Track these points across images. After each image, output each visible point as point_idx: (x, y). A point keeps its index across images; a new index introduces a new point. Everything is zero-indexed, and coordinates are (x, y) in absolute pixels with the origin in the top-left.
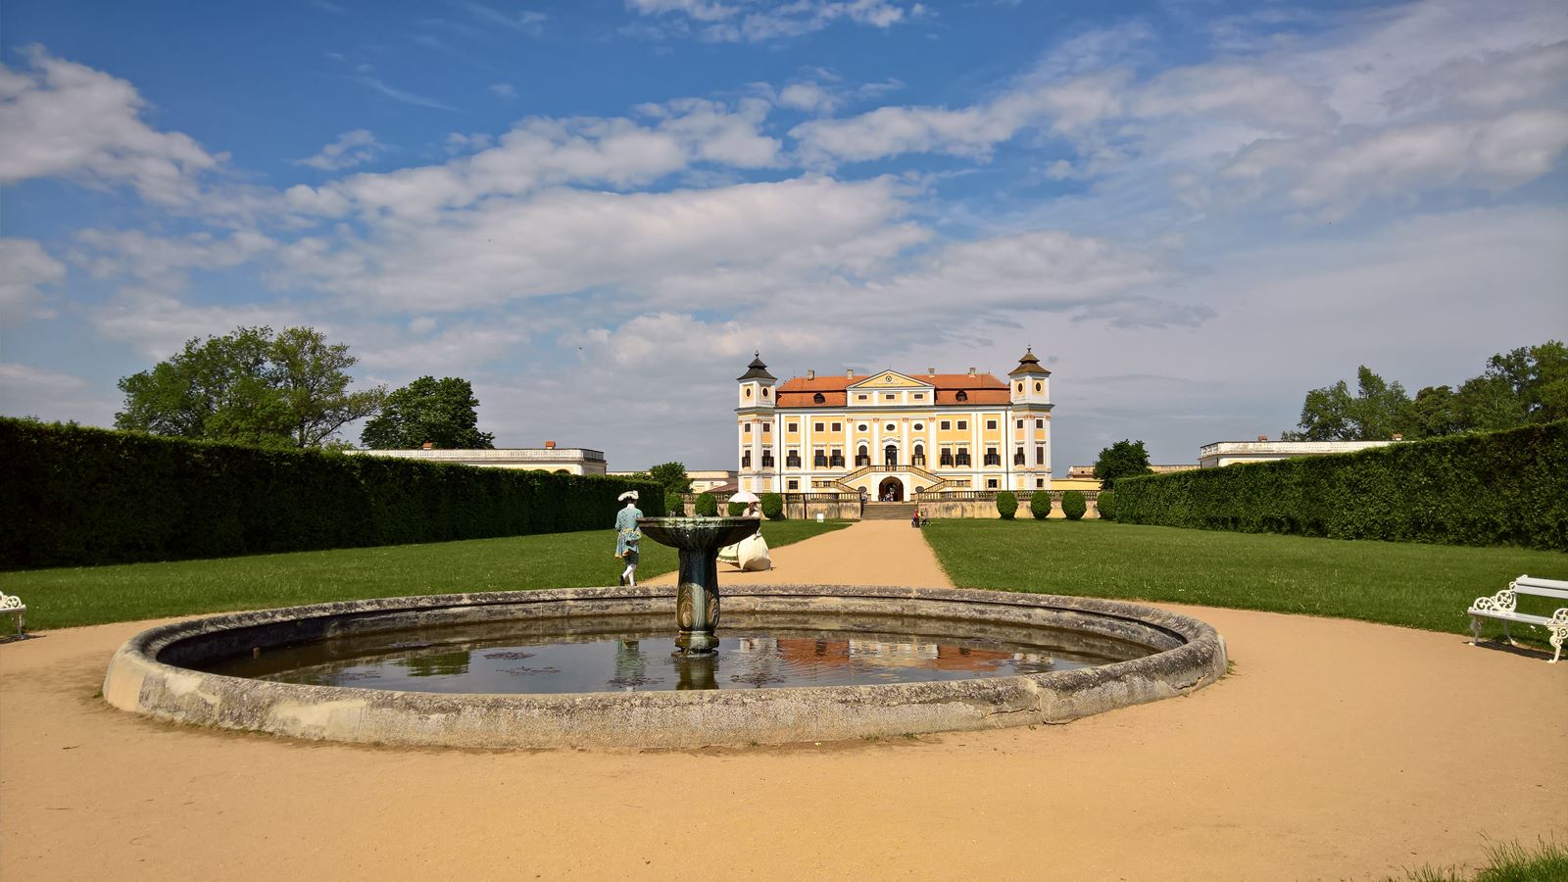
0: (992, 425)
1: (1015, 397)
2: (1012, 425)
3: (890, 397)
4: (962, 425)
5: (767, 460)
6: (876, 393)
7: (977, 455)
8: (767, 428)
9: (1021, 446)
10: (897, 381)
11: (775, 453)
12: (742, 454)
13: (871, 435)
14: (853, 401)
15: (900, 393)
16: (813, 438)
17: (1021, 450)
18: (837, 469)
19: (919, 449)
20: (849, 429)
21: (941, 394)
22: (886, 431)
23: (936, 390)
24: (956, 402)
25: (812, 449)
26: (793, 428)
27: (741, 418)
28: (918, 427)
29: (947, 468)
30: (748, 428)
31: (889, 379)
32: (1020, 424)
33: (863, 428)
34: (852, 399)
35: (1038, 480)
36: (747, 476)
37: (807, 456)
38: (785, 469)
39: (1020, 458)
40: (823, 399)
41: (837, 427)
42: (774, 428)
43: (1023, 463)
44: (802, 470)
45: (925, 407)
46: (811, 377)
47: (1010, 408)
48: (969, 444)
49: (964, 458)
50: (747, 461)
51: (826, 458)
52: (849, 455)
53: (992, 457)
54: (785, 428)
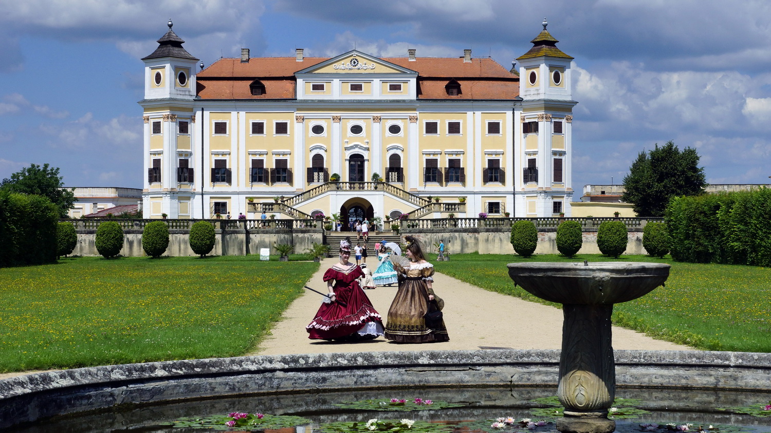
0: (494, 128)
1: (525, 90)
2: (521, 128)
3: (356, 87)
4: (454, 128)
5: (185, 173)
6: (336, 82)
7: (474, 168)
8: (183, 128)
9: (532, 157)
10: (364, 65)
11: (194, 163)
12: (148, 164)
13: (329, 140)
14: (305, 92)
15: (369, 82)
16: (248, 143)
17: (532, 162)
18: (281, 187)
19: (395, 159)
20: (299, 130)
21: (426, 85)
22: (350, 134)
23: (420, 79)
24: (446, 96)
25: (247, 160)
26: (221, 128)
27: (146, 114)
28: (395, 129)
29: (434, 187)
30: (157, 128)
31: (355, 63)
32: (532, 128)
33: (318, 130)
34: (304, 90)
35: (555, 203)
36: (156, 195)
37: (240, 169)
38: (209, 186)
39: (531, 174)
40: (263, 90)
41: (281, 128)
42: (194, 128)
43: (536, 180)
44: (234, 187)
45: (404, 101)
46: (245, 57)
47: (518, 104)
48: (463, 153)
49: (456, 172)
50: (155, 174)
51: (266, 171)
52: (299, 166)
53: (493, 173)
54: (210, 128)
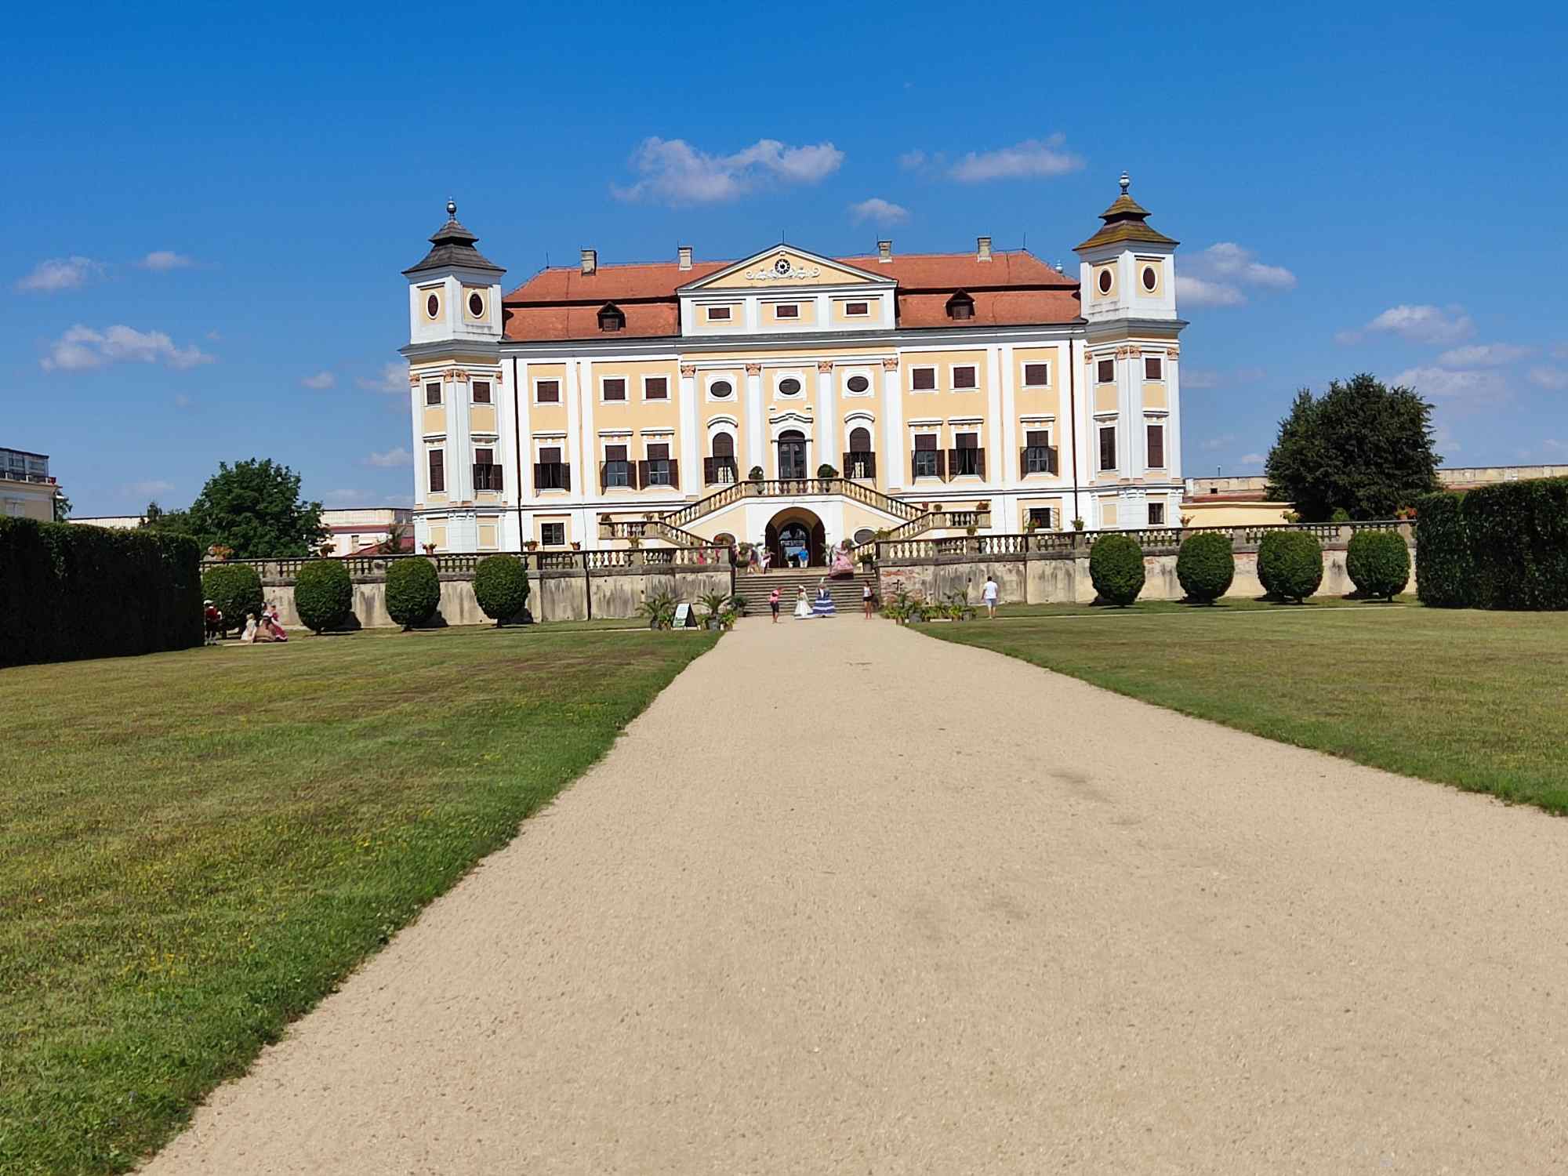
0: (1036, 375)
1: (1091, 304)
2: (1086, 374)
3: (788, 312)
4: (964, 378)
5: (487, 474)
6: (751, 303)
7: (1002, 448)
8: (482, 393)
9: (1108, 424)
10: (805, 269)
11: (504, 456)
12: (423, 460)
13: (742, 407)
14: (696, 322)
15: (810, 300)
16: (598, 416)
17: (1108, 435)
18: (659, 493)
19: (860, 437)
20: (687, 392)
21: (912, 302)
22: (778, 395)
24: (949, 321)
25: (596, 447)
26: (548, 392)
27: (416, 369)
28: (858, 384)
30: (434, 395)
31: (783, 267)
32: (1106, 373)
33: (721, 389)
34: (694, 319)
35: (1151, 506)
36: (437, 514)
37: (584, 462)
38: (529, 496)
39: (1106, 454)
40: (621, 321)
41: (656, 388)
42: (501, 393)
43: (1115, 466)
45: (873, 333)
46: (589, 265)
47: (1079, 331)
48: (980, 421)
49: (968, 457)
50: (435, 477)
51: (632, 466)
52: (690, 456)
53: (1038, 455)
54: (528, 392)
